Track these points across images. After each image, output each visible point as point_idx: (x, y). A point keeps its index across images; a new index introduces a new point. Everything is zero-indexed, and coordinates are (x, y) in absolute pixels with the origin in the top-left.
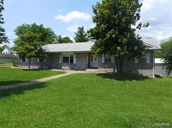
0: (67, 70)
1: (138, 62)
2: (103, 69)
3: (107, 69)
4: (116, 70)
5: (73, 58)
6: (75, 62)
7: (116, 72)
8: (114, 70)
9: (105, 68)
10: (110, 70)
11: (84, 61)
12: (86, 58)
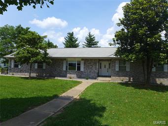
0: (74, 78)
1: (155, 71)
2: (117, 78)
3: (122, 78)
4: (132, 78)
5: (80, 64)
6: (82, 69)
7: (131, 80)
8: (130, 79)
9: (119, 76)
10: (126, 79)
11: (94, 68)
12: (96, 65)
